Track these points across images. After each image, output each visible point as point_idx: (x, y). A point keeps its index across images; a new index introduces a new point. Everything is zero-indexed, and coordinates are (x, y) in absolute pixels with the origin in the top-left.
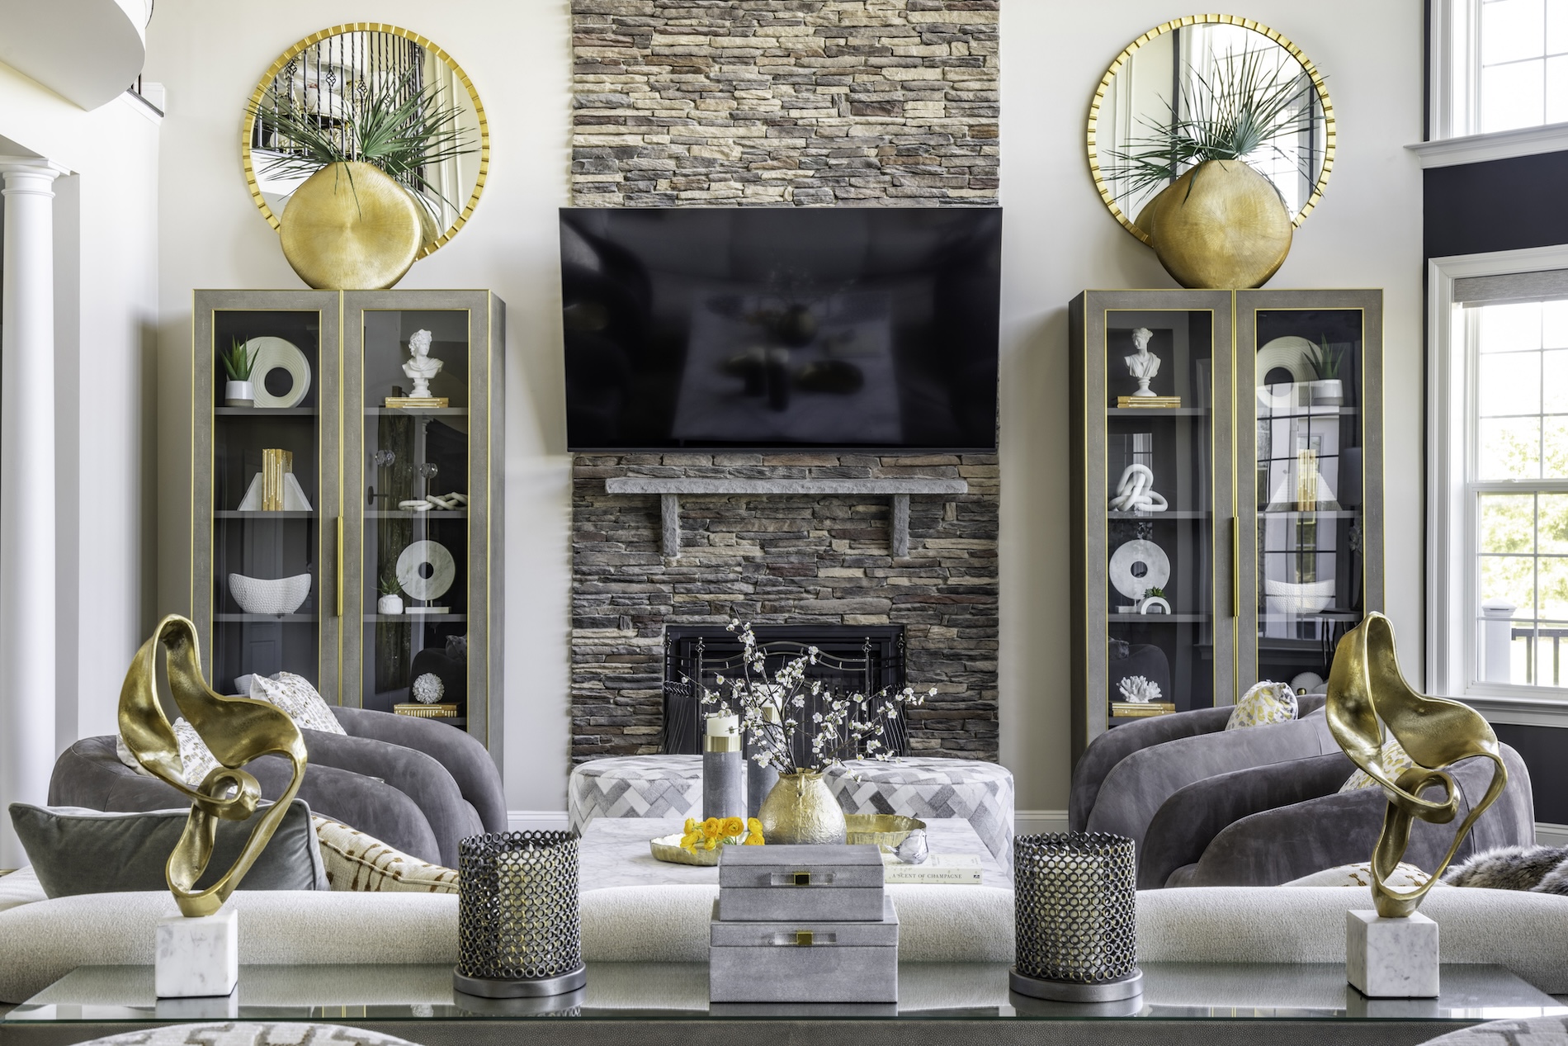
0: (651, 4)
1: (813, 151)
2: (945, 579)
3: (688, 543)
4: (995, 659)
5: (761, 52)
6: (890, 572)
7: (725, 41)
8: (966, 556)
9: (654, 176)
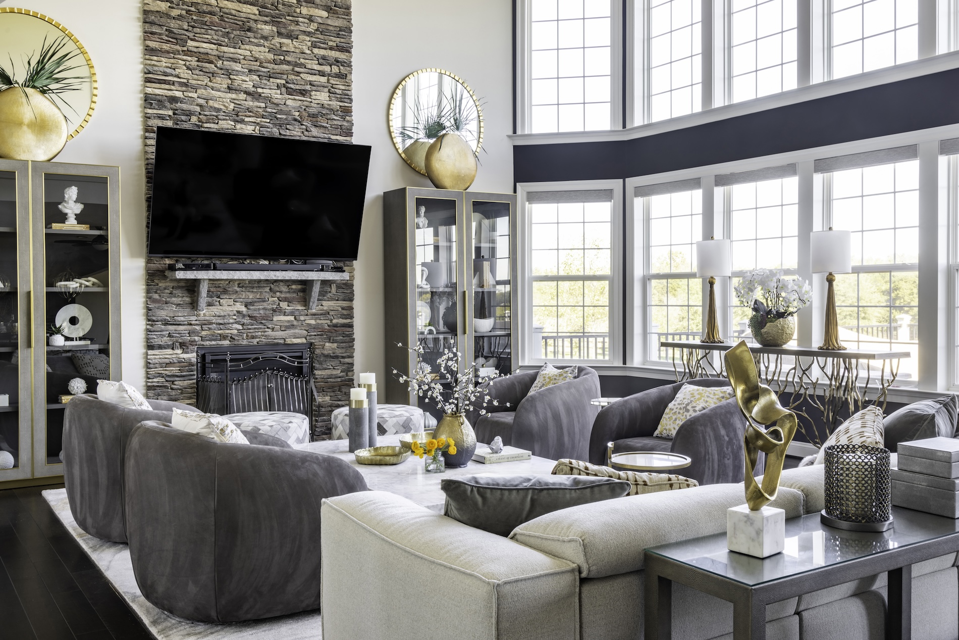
0: (187, 24)
1: (269, 110)
2: (331, 321)
3: (210, 305)
4: (353, 357)
5: (242, 57)
6: (307, 318)
7: (225, 49)
8: (340, 309)
9: (189, 114)
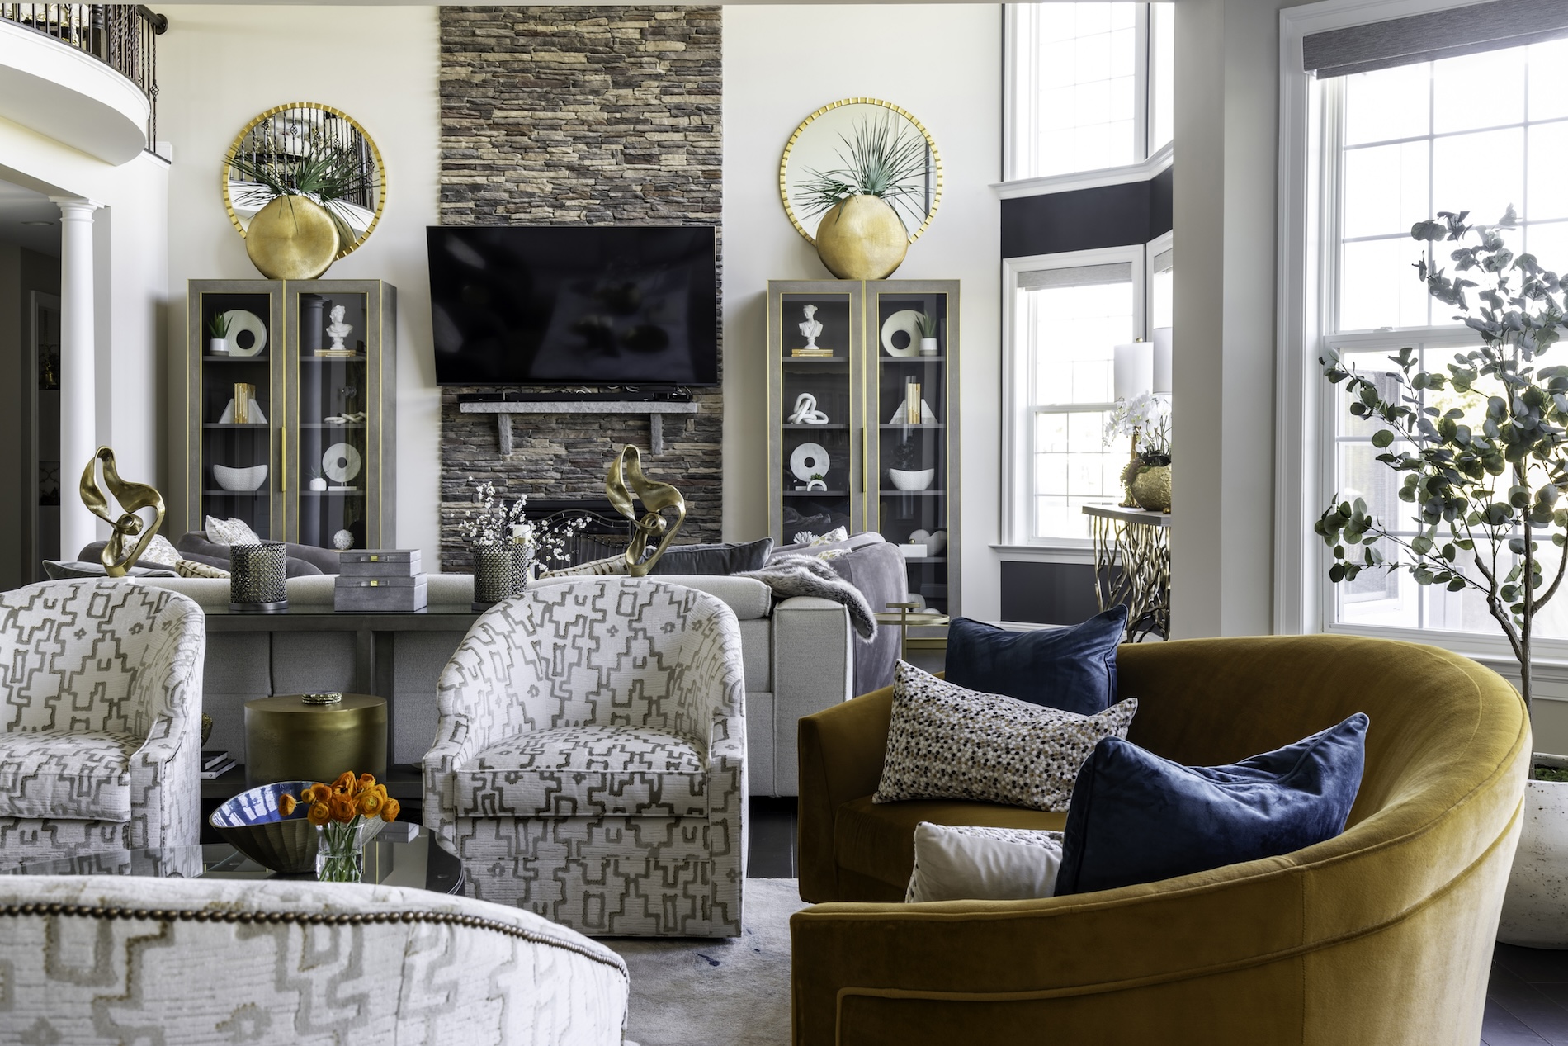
0: (492, 90)
1: (599, 187)
2: (687, 469)
3: (517, 446)
4: (720, 522)
5: (565, 122)
6: (650, 465)
7: (541, 115)
8: (701, 454)
9: (494, 204)
